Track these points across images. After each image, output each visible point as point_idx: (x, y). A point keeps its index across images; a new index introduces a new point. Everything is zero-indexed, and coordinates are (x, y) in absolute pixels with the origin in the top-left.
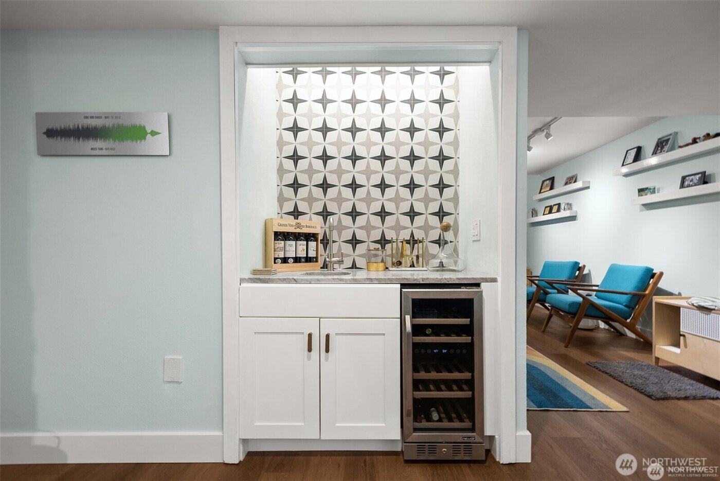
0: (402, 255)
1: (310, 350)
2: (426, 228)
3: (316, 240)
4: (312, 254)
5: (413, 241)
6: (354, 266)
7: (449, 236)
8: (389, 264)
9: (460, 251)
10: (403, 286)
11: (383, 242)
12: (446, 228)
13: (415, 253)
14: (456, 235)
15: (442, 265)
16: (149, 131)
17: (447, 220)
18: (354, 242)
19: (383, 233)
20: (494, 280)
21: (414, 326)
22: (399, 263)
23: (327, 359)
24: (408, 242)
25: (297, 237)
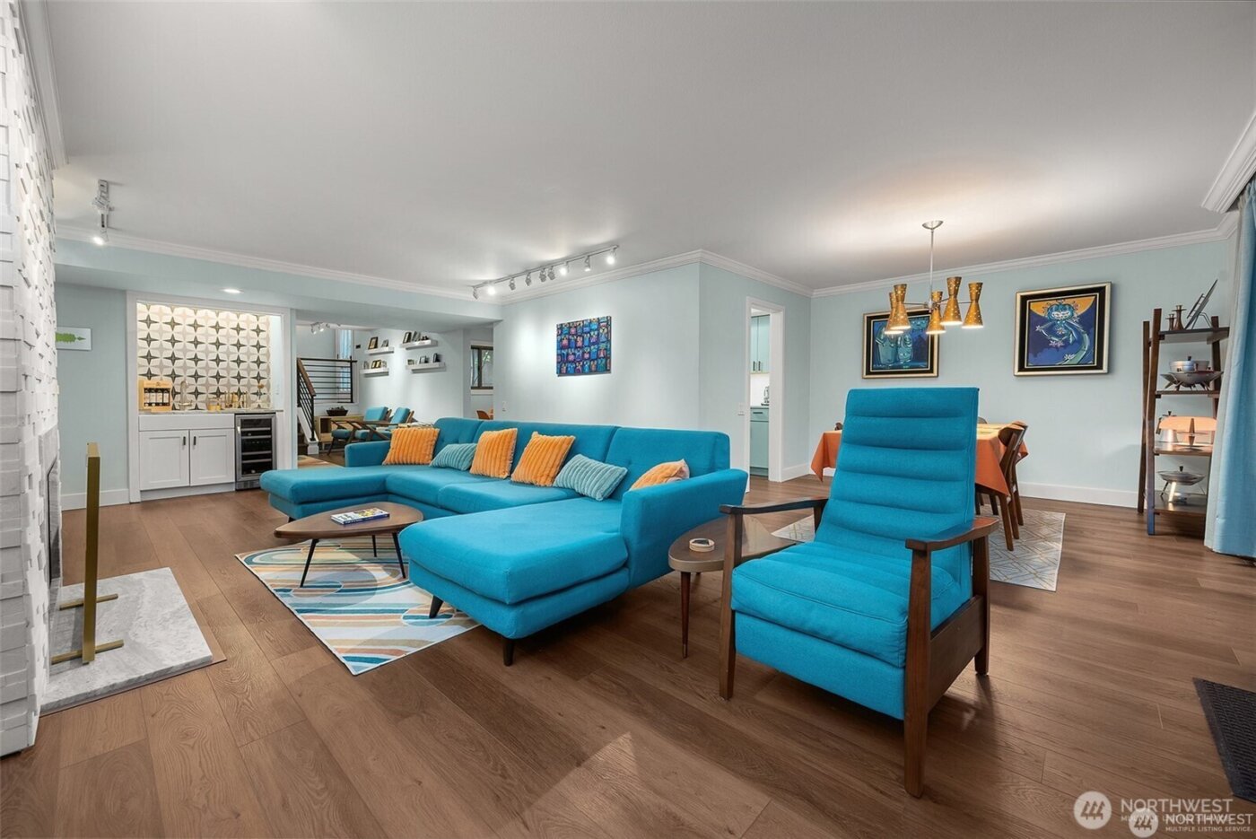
0: (232, 402)
1: (184, 444)
2: (249, 386)
3: (169, 392)
4: (166, 401)
5: (239, 393)
6: (197, 408)
7: (263, 391)
8: (223, 407)
9: (271, 398)
10: (236, 414)
11: (218, 393)
12: (261, 387)
13: (241, 399)
14: (268, 390)
15: (259, 406)
16: (76, 337)
17: (262, 382)
18: (197, 393)
19: (218, 388)
20: (282, 411)
21: (242, 432)
22: (231, 406)
23: (194, 448)
24: (236, 394)
25: (156, 391)
